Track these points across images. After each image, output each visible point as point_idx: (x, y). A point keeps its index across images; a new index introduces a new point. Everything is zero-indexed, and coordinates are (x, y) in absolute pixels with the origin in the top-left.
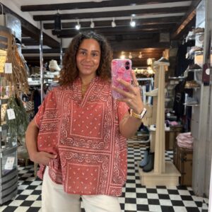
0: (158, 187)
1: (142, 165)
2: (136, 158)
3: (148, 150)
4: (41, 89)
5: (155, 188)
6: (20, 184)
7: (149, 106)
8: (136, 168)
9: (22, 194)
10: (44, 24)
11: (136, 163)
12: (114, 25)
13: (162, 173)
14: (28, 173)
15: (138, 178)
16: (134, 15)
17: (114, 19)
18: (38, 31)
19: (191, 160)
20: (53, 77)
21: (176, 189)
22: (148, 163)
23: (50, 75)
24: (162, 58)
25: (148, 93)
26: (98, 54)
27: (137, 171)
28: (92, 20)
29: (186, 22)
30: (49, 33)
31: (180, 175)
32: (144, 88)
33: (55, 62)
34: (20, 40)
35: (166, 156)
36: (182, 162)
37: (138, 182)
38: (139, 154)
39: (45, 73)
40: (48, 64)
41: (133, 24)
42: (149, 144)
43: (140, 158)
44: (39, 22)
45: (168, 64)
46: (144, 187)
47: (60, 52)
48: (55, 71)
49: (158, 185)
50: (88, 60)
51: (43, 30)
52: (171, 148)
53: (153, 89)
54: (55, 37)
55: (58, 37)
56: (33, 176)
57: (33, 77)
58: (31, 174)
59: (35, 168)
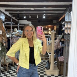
1: (46, 67)
2: (44, 64)
4: (11, 38)
5: (50, 75)
6: (1, 74)
7: (49, 46)
10: (13, 16)
11: (44, 66)
12: (37, 17)
13: (53, 70)
14: (4, 69)
15: (44, 71)
16: (44, 14)
17: (38, 15)
18: (10, 18)
19: (63, 66)
20: (15, 34)
21: (58, 76)
22: (48, 66)
23: (14, 33)
24: (54, 30)
25: (49, 42)
27: (44, 69)
28: (30, 15)
31: (59, 71)
32: (47, 39)
33: (16, 29)
34: (4, 21)
36: (60, 66)
37: (44, 73)
38: (45, 62)
39: (12, 33)
40: (14, 29)
41: (44, 17)
42: (49, 59)
43: (45, 64)
44: (11, 15)
47: (18, 25)
48: (16, 32)
49: (52, 74)
51: (12, 18)
53: (50, 40)
54: (16, 20)
56: (6, 71)
57: (8, 34)
58: (5, 70)
59: (7, 68)
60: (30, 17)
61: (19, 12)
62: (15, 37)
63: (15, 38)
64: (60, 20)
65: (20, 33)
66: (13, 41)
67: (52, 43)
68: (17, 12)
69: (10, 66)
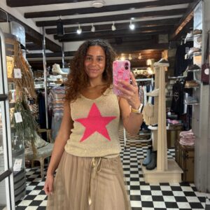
1: (145, 163)
2: (139, 157)
3: (151, 148)
4: (45, 93)
5: (158, 185)
6: (28, 185)
7: (151, 105)
8: (139, 167)
9: (30, 194)
10: (47, 30)
11: (139, 161)
12: (114, 28)
13: (165, 170)
14: (34, 174)
15: (141, 176)
17: (113, 22)
18: (41, 36)
19: (193, 157)
20: (56, 80)
21: (179, 185)
22: (151, 161)
23: (53, 78)
24: (162, 60)
25: (149, 94)
26: (103, 59)
27: (140, 169)
28: (92, 24)
29: (184, 24)
30: (51, 37)
31: (182, 172)
32: (144, 88)
33: (58, 66)
34: (24, 45)
35: (168, 154)
36: (184, 159)
38: (142, 153)
39: (48, 77)
40: (51, 68)
41: (132, 27)
42: (151, 142)
43: (142, 157)
44: (41, 28)
45: (168, 65)
46: (148, 184)
47: (62, 56)
48: (58, 74)
50: (94, 65)
51: (46, 35)
52: (173, 146)
53: (153, 89)
54: (57, 42)
55: (60, 41)
56: (40, 177)
57: (37, 81)
58: (37, 175)
59: (41, 170)
60: (93, 30)
61: (62, 18)
62: (56, 89)
63: (56, 91)
66: (52, 100)
68: (56, 18)
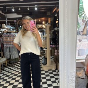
0: (49, 70)
1: (43, 63)
5: (48, 70)
12: (28, 9)
13: (50, 65)
15: (41, 68)
16: (36, 6)
17: (28, 7)
20: (4, 31)
21: (55, 70)
22: (45, 62)
24: (48, 23)
25: (43, 36)
27: (41, 65)
28: (19, 7)
31: (56, 65)
33: (5, 25)
36: (57, 60)
40: (1, 25)
41: (36, 9)
42: (45, 54)
43: (42, 60)
45: (50, 25)
46: (44, 71)
47: (6, 20)
48: (5, 28)
52: (53, 55)
53: (45, 34)
55: (5, 13)
60: (20, 9)
61: (5, 4)
64: (54, 11)
65: (10, 29)
66: (3, 39)
67: (47, 38)
68: (3, 4)
69: (3, 67)
